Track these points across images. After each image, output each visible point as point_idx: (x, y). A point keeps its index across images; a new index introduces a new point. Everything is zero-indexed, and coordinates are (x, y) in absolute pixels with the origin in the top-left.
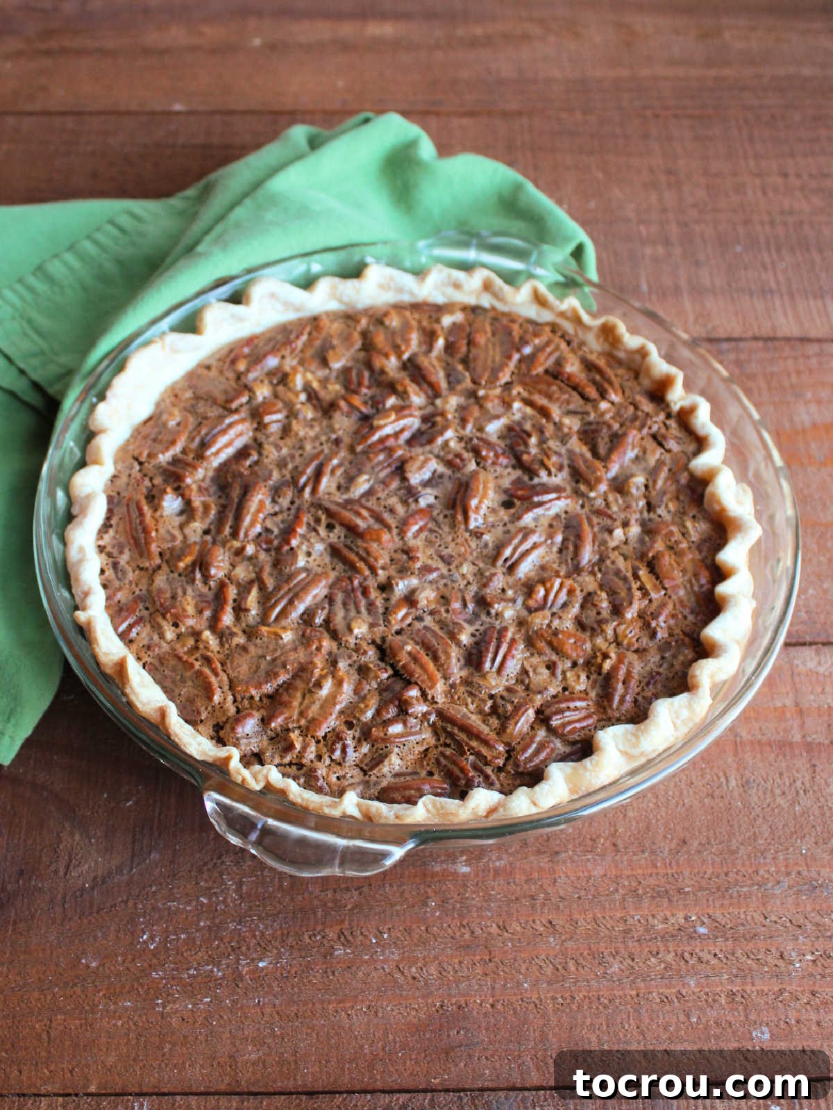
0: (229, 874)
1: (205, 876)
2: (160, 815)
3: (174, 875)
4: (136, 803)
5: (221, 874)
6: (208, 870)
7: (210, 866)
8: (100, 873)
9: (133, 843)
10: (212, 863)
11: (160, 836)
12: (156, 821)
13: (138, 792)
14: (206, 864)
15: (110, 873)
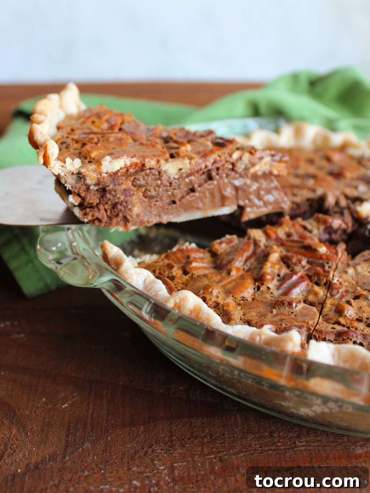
0: (160, 460)
1: (137, 462)
2: (92, 414)
3: (107, 462)
4: (71, 406)
5: (152, 460)
6: (140, 457)
7: (141, 454)
8: (33, 461)
9: (67, 436)
10: (143, 451)
11: (92, 430)
12: (89, 419)
13: (73, 397)
14: (136, 452)
15: (43, 461)
